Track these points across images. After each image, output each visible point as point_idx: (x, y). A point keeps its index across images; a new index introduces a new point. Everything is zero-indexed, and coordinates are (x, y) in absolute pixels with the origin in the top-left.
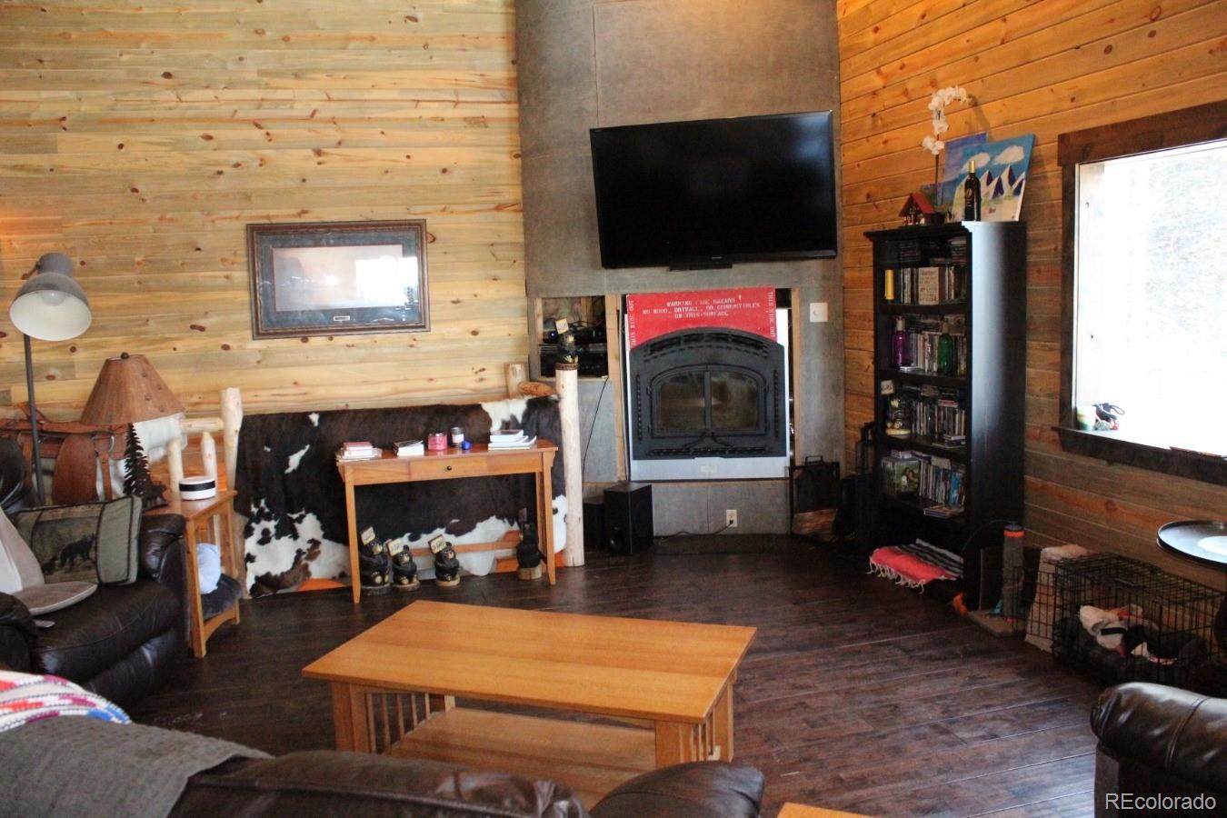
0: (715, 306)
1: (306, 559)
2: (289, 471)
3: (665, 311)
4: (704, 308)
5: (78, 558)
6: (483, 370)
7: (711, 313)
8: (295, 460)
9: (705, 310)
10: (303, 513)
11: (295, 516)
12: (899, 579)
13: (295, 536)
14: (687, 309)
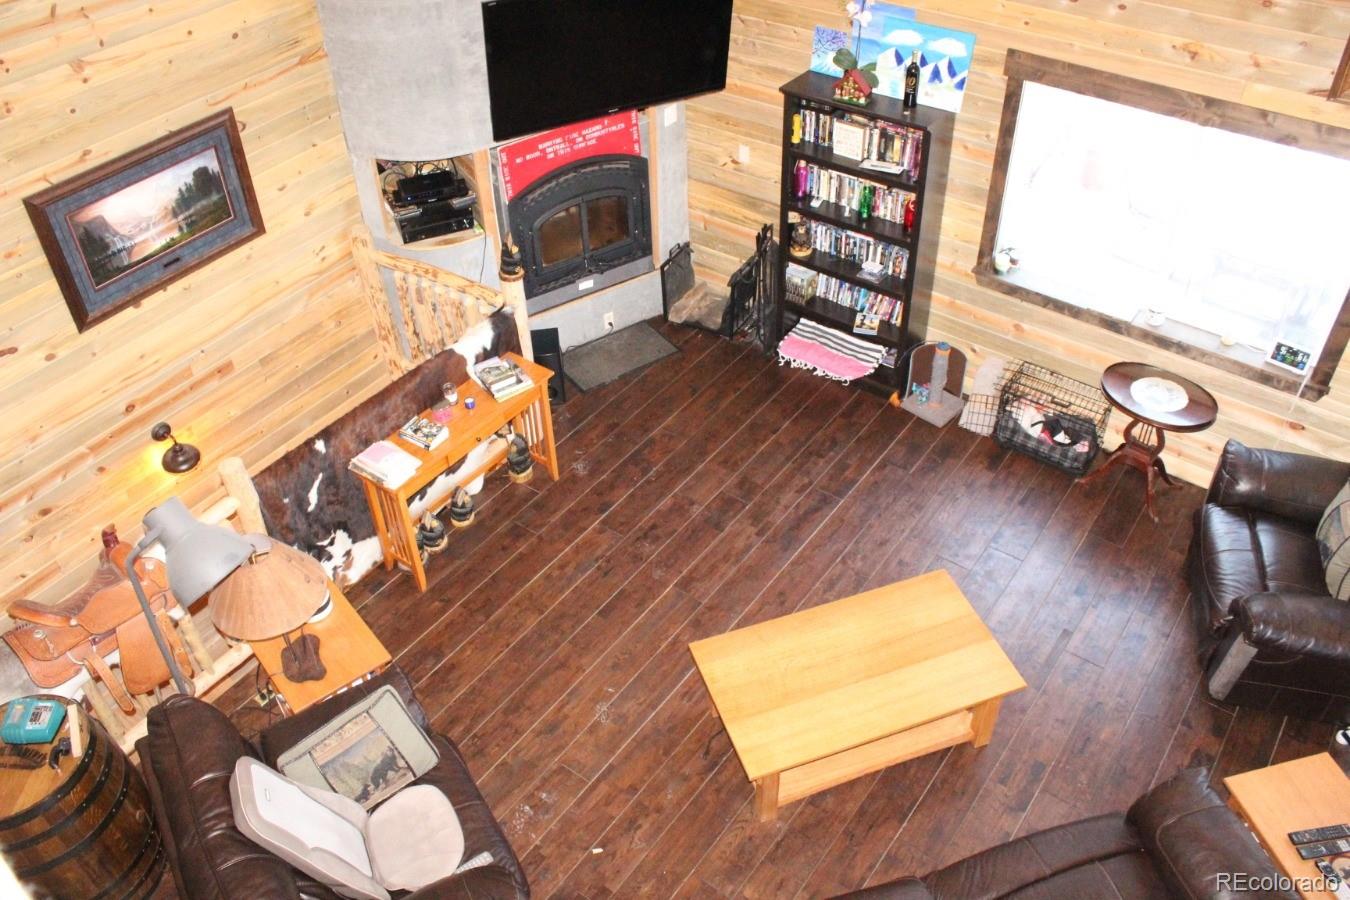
0: (584, 137)
1: (343, 570)
2: (311, 508)
3: (537, 154)
4: (573, 142)
5: (391, 774)
6: (323, 248)
7: (583, 145)
8: (313, 497)
9: (575, 143)
10: (333, 536)
11: (325, 543)
12: (815, 369)
13: (330, 558)
14: (558, 147)
